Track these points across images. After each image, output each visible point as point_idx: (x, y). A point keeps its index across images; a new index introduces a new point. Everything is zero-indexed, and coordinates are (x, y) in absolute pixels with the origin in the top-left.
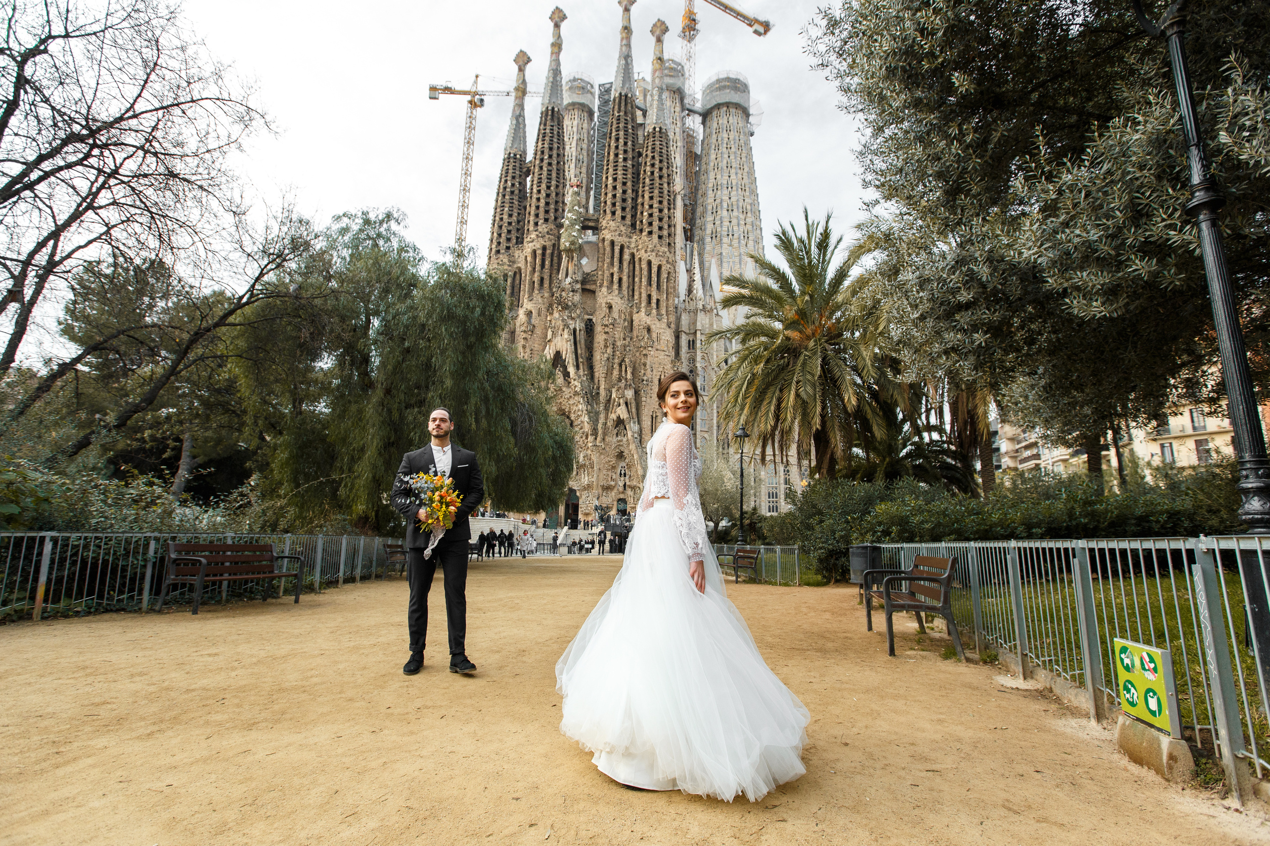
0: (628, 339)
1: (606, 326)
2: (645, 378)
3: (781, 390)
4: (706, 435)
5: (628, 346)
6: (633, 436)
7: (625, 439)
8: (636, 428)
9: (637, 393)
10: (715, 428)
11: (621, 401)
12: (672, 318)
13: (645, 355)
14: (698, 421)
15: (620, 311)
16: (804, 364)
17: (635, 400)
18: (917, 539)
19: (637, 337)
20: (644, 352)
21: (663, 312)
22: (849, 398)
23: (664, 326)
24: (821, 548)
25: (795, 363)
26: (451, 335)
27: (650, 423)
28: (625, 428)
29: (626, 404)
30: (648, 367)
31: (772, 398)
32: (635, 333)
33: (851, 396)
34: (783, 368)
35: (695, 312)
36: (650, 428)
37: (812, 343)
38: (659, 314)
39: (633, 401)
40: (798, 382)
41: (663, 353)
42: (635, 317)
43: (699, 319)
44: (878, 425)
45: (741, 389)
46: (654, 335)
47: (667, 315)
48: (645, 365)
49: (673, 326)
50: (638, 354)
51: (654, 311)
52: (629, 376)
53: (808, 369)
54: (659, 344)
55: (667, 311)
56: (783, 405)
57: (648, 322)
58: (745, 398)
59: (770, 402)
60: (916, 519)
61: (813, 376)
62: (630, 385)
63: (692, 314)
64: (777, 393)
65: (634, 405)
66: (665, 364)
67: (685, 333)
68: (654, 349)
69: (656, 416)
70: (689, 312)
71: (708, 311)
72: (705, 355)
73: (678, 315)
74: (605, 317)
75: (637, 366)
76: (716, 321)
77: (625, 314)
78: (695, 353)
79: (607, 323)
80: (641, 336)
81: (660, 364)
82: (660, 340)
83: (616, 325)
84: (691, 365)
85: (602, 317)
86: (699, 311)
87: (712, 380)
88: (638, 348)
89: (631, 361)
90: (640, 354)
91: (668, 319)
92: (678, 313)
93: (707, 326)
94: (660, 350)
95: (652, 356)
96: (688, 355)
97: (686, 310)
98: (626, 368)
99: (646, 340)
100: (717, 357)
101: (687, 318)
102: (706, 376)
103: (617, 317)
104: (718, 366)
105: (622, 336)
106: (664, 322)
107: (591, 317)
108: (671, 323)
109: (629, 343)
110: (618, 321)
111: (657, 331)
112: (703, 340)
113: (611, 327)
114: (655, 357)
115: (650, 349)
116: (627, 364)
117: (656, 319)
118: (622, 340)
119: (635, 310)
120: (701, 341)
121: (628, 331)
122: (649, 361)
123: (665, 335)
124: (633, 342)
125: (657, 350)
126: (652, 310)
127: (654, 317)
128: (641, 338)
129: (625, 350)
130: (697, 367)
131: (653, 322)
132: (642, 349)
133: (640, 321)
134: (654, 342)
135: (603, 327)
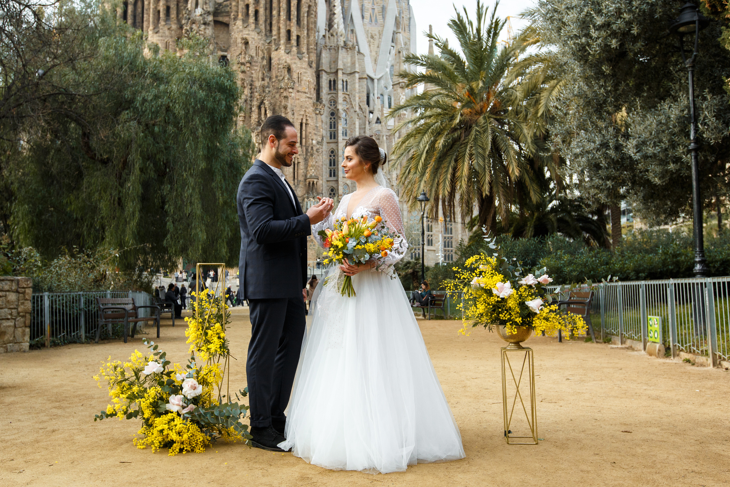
0: (267, 80)
1: (243, 64)
3: (456, 161)
5: (268, 87)
12: (313, 58)
13: (286, 97)
15: (257, 48)
16: (475, 139)
19: (277, 77)
20: (285, 94)
21: (304, 49)
22: (513, 168)
23: (305, 65)
25: (467, 136)
30: (289, 110)
31: (448, 167)
32: (274, 73)
34: (455, 141)
35: (337, 49)
36: (292, 175)
37: (481, 120)
38: (299, 52)
40: (471, 155)
41: (305, 95)
42: (274, 55)
43: (340, 57)
44: (534, 190)
46: (295, 76)
47: (308, 53)
48: (285, 107)
49: (314, 65)
50: (277, 96)
51: (294, 49)
53: (479, 143)
54: (300, 85)
55: (308, 49)
56: (458, 174)
57: (289, 61)
58: (425, 167)
59: (447, 171)
60: (567, 269)
61: (484, 149)
63: (333, 51)
64: (453, 163)
66: (306, 107)
67: (326, 72)
68: (295, 91)
69: (298, 163)
70: (330, 49)
71: (350, 48)
72: (347, 96)
73: (319, 52)
74: (241, 54)
75: (277, 108)
76: (358, 59)
77: (262, 51)
78: (337, 94)
79: (243, 61)
80: (281, 76)
81: (301, 107)
82: (301, 80)
83: (253, 64)
84: (333, 107)
85: (238, 54)
86: (340, 48)
87: (355, 124)
88: (278, 88)
89: (271, 103)
90: (280, 95)
91: (309, 58)
92: (319, 49)
93: (349, 65)
94: (302, 92)
95: (293, 99)
96: (329, 96)
97: (326, 46)
98: (266, 111)
99: (286, 81)
100: (359, 98)
101: (328, 55)
102: (348, 119)
103: (254, 55)
104: (360, 108)
105: (260, 75)
106: (305, 61)
107: (225, 54)
108: (312, 62)
109: (268, 83)
110: (255, 59)
111: (298, 71)
112: (345, 80)
113: (248, 65)
114: (296, 99)
115: (291, 90)
116: (267, 106)
117: (296, 57)
118: (261, 80)
119: (274, 47)
120: (343, 81)
121: (266, 70)
122: (290, 103)
123: (306, 75)
124: (272, 82)
125: (298, 91)
126: (292, 47)
127: (294, 55)
128: (281, 78)
129: (264, 91)
130: (338, 110)
131: (293, 61)
132: (282, 91)
133: (279, 59)
134: (294, 83)
135: (240, 65)
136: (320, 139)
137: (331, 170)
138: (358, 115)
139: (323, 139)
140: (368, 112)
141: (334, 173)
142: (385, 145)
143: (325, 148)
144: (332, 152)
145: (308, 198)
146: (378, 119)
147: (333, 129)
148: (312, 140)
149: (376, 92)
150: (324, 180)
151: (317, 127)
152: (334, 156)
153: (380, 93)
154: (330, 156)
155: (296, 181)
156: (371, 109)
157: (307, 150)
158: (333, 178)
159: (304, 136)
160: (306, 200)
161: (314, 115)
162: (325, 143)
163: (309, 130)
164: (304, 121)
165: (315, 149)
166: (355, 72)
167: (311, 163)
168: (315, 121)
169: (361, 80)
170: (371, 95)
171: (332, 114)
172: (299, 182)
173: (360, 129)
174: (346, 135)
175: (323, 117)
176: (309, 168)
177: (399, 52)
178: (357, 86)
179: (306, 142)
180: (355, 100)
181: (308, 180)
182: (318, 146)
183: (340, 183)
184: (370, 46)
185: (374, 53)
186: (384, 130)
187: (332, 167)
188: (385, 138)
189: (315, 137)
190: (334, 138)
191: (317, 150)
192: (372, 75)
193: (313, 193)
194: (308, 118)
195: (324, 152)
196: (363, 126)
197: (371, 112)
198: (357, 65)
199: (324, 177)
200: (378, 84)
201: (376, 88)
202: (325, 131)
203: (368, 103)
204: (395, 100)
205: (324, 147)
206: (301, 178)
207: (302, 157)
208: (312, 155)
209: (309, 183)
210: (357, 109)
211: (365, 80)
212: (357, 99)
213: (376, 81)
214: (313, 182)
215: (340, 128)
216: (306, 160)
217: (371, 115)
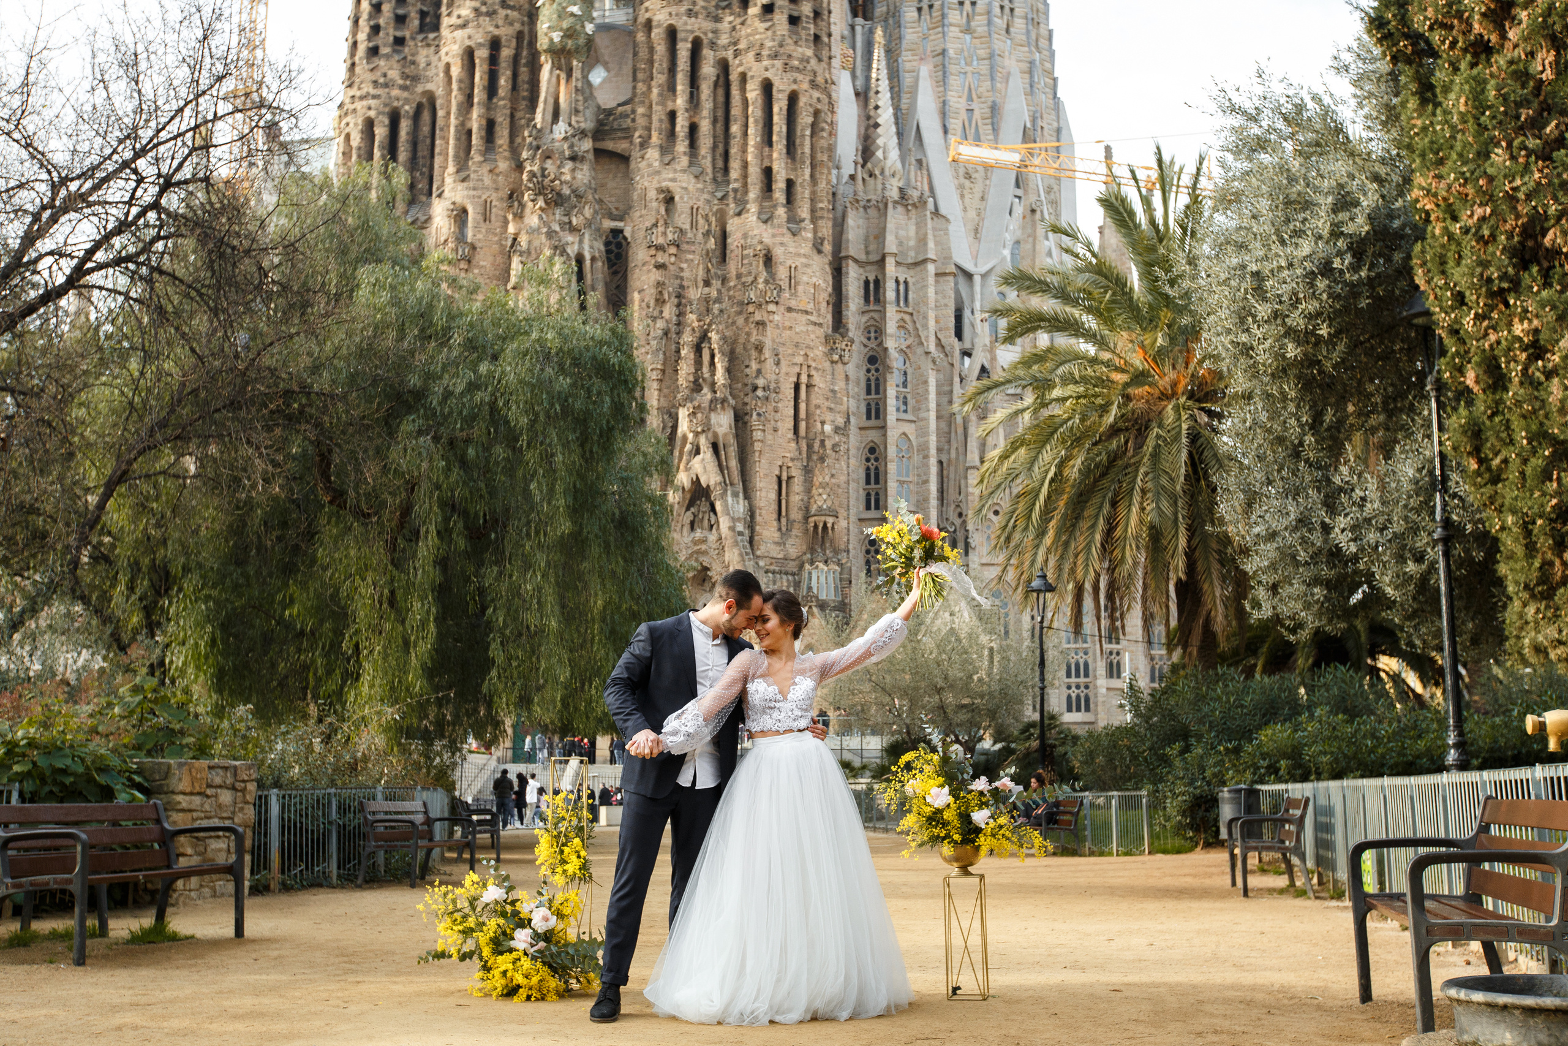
0: (716, 284)
1: (660, 248)
2: (761, 382)
5: (718, 300)
6: (732, 529)
7: (712, 537)
8: (740, 507)
9: (740, 419)
10: (934, 502)
11: (703, 440)
12: (826, 229)
13: (761, 324)
14: (892, 485)
15: (693, 211)
17: (737, 436)
19: (739, 276)
20: (758, 317)
21: (804, 212)
23: (806, 248)
27: (773, 496)
28: (713, 510)
29: (715, 447)
30: (767, 353)
32: (732, 267)
35: (882, 207)
36: (774, 506)
38: (792, 218)
39: (732, 440)
40: (1145, 491)
41: (804, 318)
42: (733, 225)
43: (891, 225)
46: (782, 273)
47: (814, 220)
48: (759, 348)
49: (828, 248)
50: (740, 321)
51: (781, 211)
52: (720, 376)
54: (794, 295)
55: (813, 211)
56: (1117, 535)
57: (767, 240)
62: (724, 401)
63: (872, 212)
65: (733, 451)
66: (808, 347)
67: (856, 261)
68: (782, 309)
69: (789, 478)
70: (865, 208)
71: (914, 205)
72: (907, 318)
73: (839, 213)
74: (655, 225)
75: (739, 349)
76: (934, 229)
77: (706, 218)
78: (883, 313)
79: (661, 241)
80: (750, 273)
81: (797, 345)
82: (797, 284)
83: (685, 247)
84: (873, 344)
85: (648, 224)
86: (890, 205)
87: (926, 382)
88: (741, 304)
89: (724, 338)
90: (747, 320)
91: (815, 231)
92: (839, 208)
93: (912, 243)
94: (797, 311)
95: (777, 327)
96: (865, 318)
97: (857, 201)
98: (713, 356)
99: (761, 286)
100: (937, 322)
101: (861, 222)
102: (909, 371)
103: (687, 226)
104: (939, 344)
105: (701, 273)
106: (805, 239)
107: (620, 224)
108: (823, 240)
109: (719, 291)
110: (690, 235)
111: (789, 263)
112: (902, 280)
113: (673, 250)
114: (785, 328)
115: (771, 307)
116: (715, 346)
117: (785, 231)
118: (701, 284)
119: (732, 207)
120: (897, 281)
121: (714, 261)
122: (769, 338)
123: (809, 271)
124: (729, 289)
125: (790, 310)
126: (775, 206)
127: (779, 226)
128: (750, 279)
129: (709, 311)
130: (886, 349)
131: (779, 239)
132: (751, 309)
133: (745, 236)
134: (781, 290)
135: (653, 252)
136: (840, 421)
137: (868, 495)
138: (934, 362)
139: (848, 421)
140: (957, 353)
141: (877, 501)
143: (855, 441)
144: (872, 450)
145: (812, 563)
146: (983, 369)
147: (873, 396)
148: (823, 423)
149: (977, 305)
150: (853, 518)
151: (833, 391)
152: (877, 460)
153: (988, 306)
154: (868, 460)
155: (784, 520)
156: (967, 345)
157: (810, 447)
158: (873, 513)
159: (802, 414)
160: (807, 566)
161: (827, 364)
162: (853, 430)
163: (815, 400)
164: (804, 379)
165: (828, 444)
166: (925, 261)
167: (818, 479)
168: (829, 377)
169: (941, 279)
170: (967, 313)
171: (872, 360)
172: (790, 523)
173: (939, 393)
174: (905, 410)
175: (851, 368)
176: (814, 491)
177: (1033, 211)
178: (931, 291)
179: (807, 428)
180: (925, 326)
181: (812, 519)
182: (837, 439)
184: (962, 196)
185: (972, 214)
187: (873, 486)
189: (828, 417)
190: (877, 417)
191: (835, 447)
192: (969, 266)
193: (824, 550)
194: (813, 372)
195: (852, 453)
196: (946, 388)
197: (967, 353)
198: (931, 244)
199: (853, 511)
200: (982, 286)
201: (978, 297)
202: (853, 402)
203: (959, 334)
205: (852, 438)
206: (796, 515)
207: (799, 464)
208: (822, 459)
209: (816, 527)
210: (932, 348)
211: (951, 278)
212: (932, 323)
213: (977, 279)
214: (825, 524)
215: (891, 392)
216: (808, 471)
217: (967, 360)
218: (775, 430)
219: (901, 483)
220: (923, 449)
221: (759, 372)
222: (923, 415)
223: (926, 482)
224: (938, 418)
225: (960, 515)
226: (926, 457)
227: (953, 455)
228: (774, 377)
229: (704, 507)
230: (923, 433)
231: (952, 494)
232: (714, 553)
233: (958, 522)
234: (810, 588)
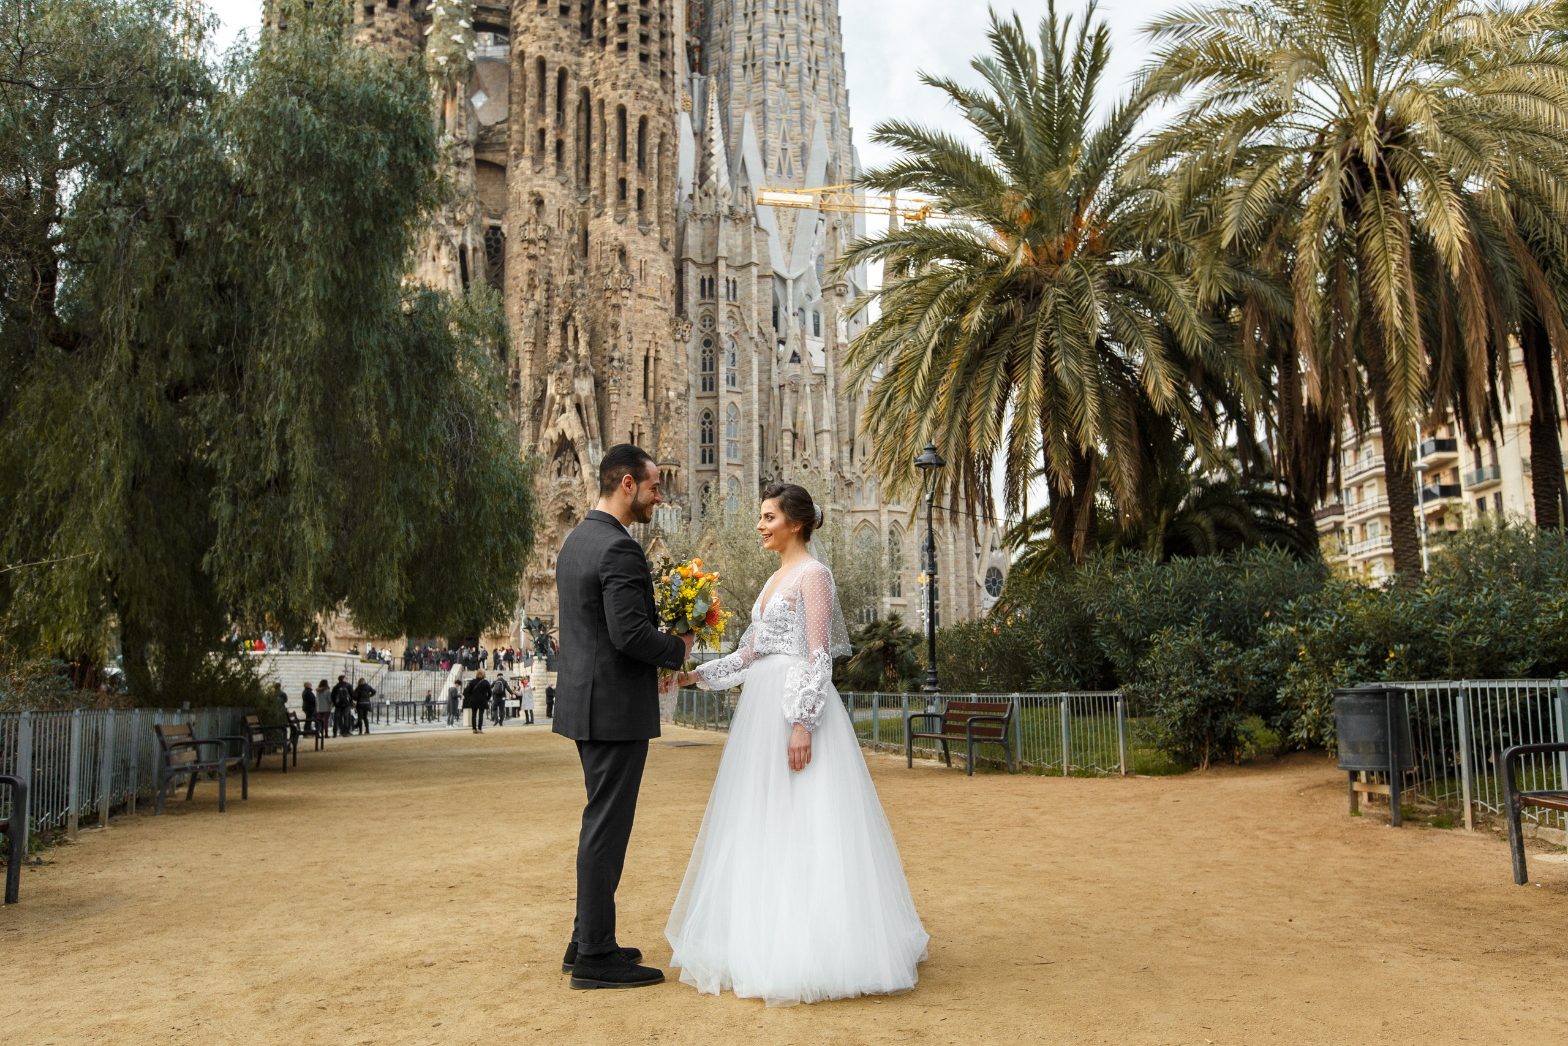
0: (579, 273)
1: (531, 242)
2: (616, 355)
3: (1009, 367)
4: (739, 473)
5: (580, 286)
7: (576, 481)
9: (599, 385)
10: (756, 457)
11: (568, 401)
12: (670, 232)
13: (616, 307)
14: (723, 444)
15: (560, 212)
16: (1057, 314)
17: (597, 399)
18: (1449, 670)
19: (598, 268)
20: (614, 301)
21: (652, 216)
22: (1157, 384)
23: (654, 246)
24: (1182, 696)
25: (1031, 311)
26: (318, 210)
28: (577, 459)
29: (578, 407)
30: (622, 331)
31: (990, 384)
32: (593, 260)
33: (1161, 378)
34: (1004, 321)
35: (715, 219)
37: (1068, 272)
38: (643, 221)
39: (592, 402)
40: (1048, 352)
41: (652, 303)
42: (593, 225)
43: (722, 234)
45: (919, 366)
46: (634, 266)
47: (661, 223)
48: (615, 326)
49: (671, 247)
50: (599, 304)
51: (633, 215)
52: (583, 350)
53: (1067, 324)
54: (645, 284)
55: (660, 216)
57: (622, 238)
58: (932, 384)
59: (987, 393)
62: (586, 369)
63: (707, 224)
64: (1001, 372)
65: (593, 411)
66: (656, 327)
67: (694, 263)
68: (634, 295)
69: (640, 434)
70: (702, 220)
71: (741, 220)
72: (735, 310)
73: (681, 224)
74: (528, 223)
75: (599, 328)
76: (757, 240)
77: (570, 217)
78: (716, 305)
79: (532, 236)
80: (607, 265)
81: (646, 325)
82: (646, 275)
83: (553, 242)
84: (708, 330)
85: (522, 222)
86: (722, 219)
87: (750, 362)
88: (600, 290)
89: (587, 319)
90: (605, 303)
91: (661, 233)
92: (681, 221)
93: (739, 250)
94: (647, 298)
95: (630, 310)
96: (701, 310)
97: (695, 215)
98: (576, 333)
99: (617, 276)
100: (759, 314)
101: (698, 232)
102: (737, 353)
103: (554, 225)
104: (761, 332)
105: (566, 263)
106: (654, 239)
107: (498, 222)
108: (668, 241)
109: (581, 279)
110: (557, 232)
111: (640, 257)
112: (731, 279)
113: (543, 244)
114: (636, 311)
115: (625, 293)
116: (578, 324)
117: (636, 231)
118: (566, 272)
119: (593, 211)
120: (727, 280)
121: (578, 254)
122: (624, 318)
123: (656, 265)
124: (590, 278)
125: (640, 296)
126: (628, 211)
127: (632, 227)
128: (607, 270)
129: (573, 295)
130: (718, 335)
131: (631, 238)
132: (608, 294)
133: (603, 234)
134: (633, 280)
135: (526, 245)
136: (682, 389)
137: (704, 451)
138: (756, 345)
139: (688, 389)
140: (775, 340)
141: (711, 456)
142: (809, 402)
143: (693, 408)
144: (707, 416)
146: (795, 354)
147: (708, 372)
148: (668, 389)
149: (790, 303)
150: (692, 470)
151: (676, 365)
152: (711, 423)
153: (798, 305)
154: (704, 423)
156: (782, 335)
157: (657, 409)
158: (708, 466)
159: (651, 382)
161: (671, 342)
162: (692, 399)
163: (662, 371)
164: (652, 353)
165: (672, 407)
166: (750, 264)
167: (664, 435)
168: (673, 353)
169: (762, 280)
170: (782, 310)
171: (707, 343)
173: (760, 372)
174: (734, 384)
175: (690, 347)
176: (661, 445)
177: (835, 229)
178: (754, 290)
179: (655, 393)
180: (750, 317)
182: (679, 403)
183: (723, 475)
184: (778, 217)
185: (786, 232)
186: (807, 374)
187: (708, 444)
188: (808, 389)
189: (672, 385)
190: (711, 389)
191: (677, 409)
192: (783, 272)
193: (669, 493)
194: (660, 348)
195: (691, 416)
196: (766, 366)
197: (782, 342)
198: (754, 251)
199: (692, 464)
200: (794, 289)
201: (790, 297)
202: (692, 374)
203: (776, 324)
204: (827, 319)
205: (691, 405)
207: (648, 423)
208: (667, 419)
210: (755, 334)
211: (770, 280)
212: (755, 314)
213: (790, 283)
214: (670, 474)
215: (723, 369)
216: (655, 428)
217: (781, 347)
218: (629, 395)
219: (730, 442)
220: (748, 415)
221: (615, 346)
222: (748, 388)
223: (750, 441)
224: (760, 391)
225: (777, 468)
226: (750, 421)
227: (771, 420)
228: (627, 351)
229: (570, 457)
230: (748, 402)
231: (770, 452)
232: (577, 495)
233: (775, 474)
234: (657, 525)
